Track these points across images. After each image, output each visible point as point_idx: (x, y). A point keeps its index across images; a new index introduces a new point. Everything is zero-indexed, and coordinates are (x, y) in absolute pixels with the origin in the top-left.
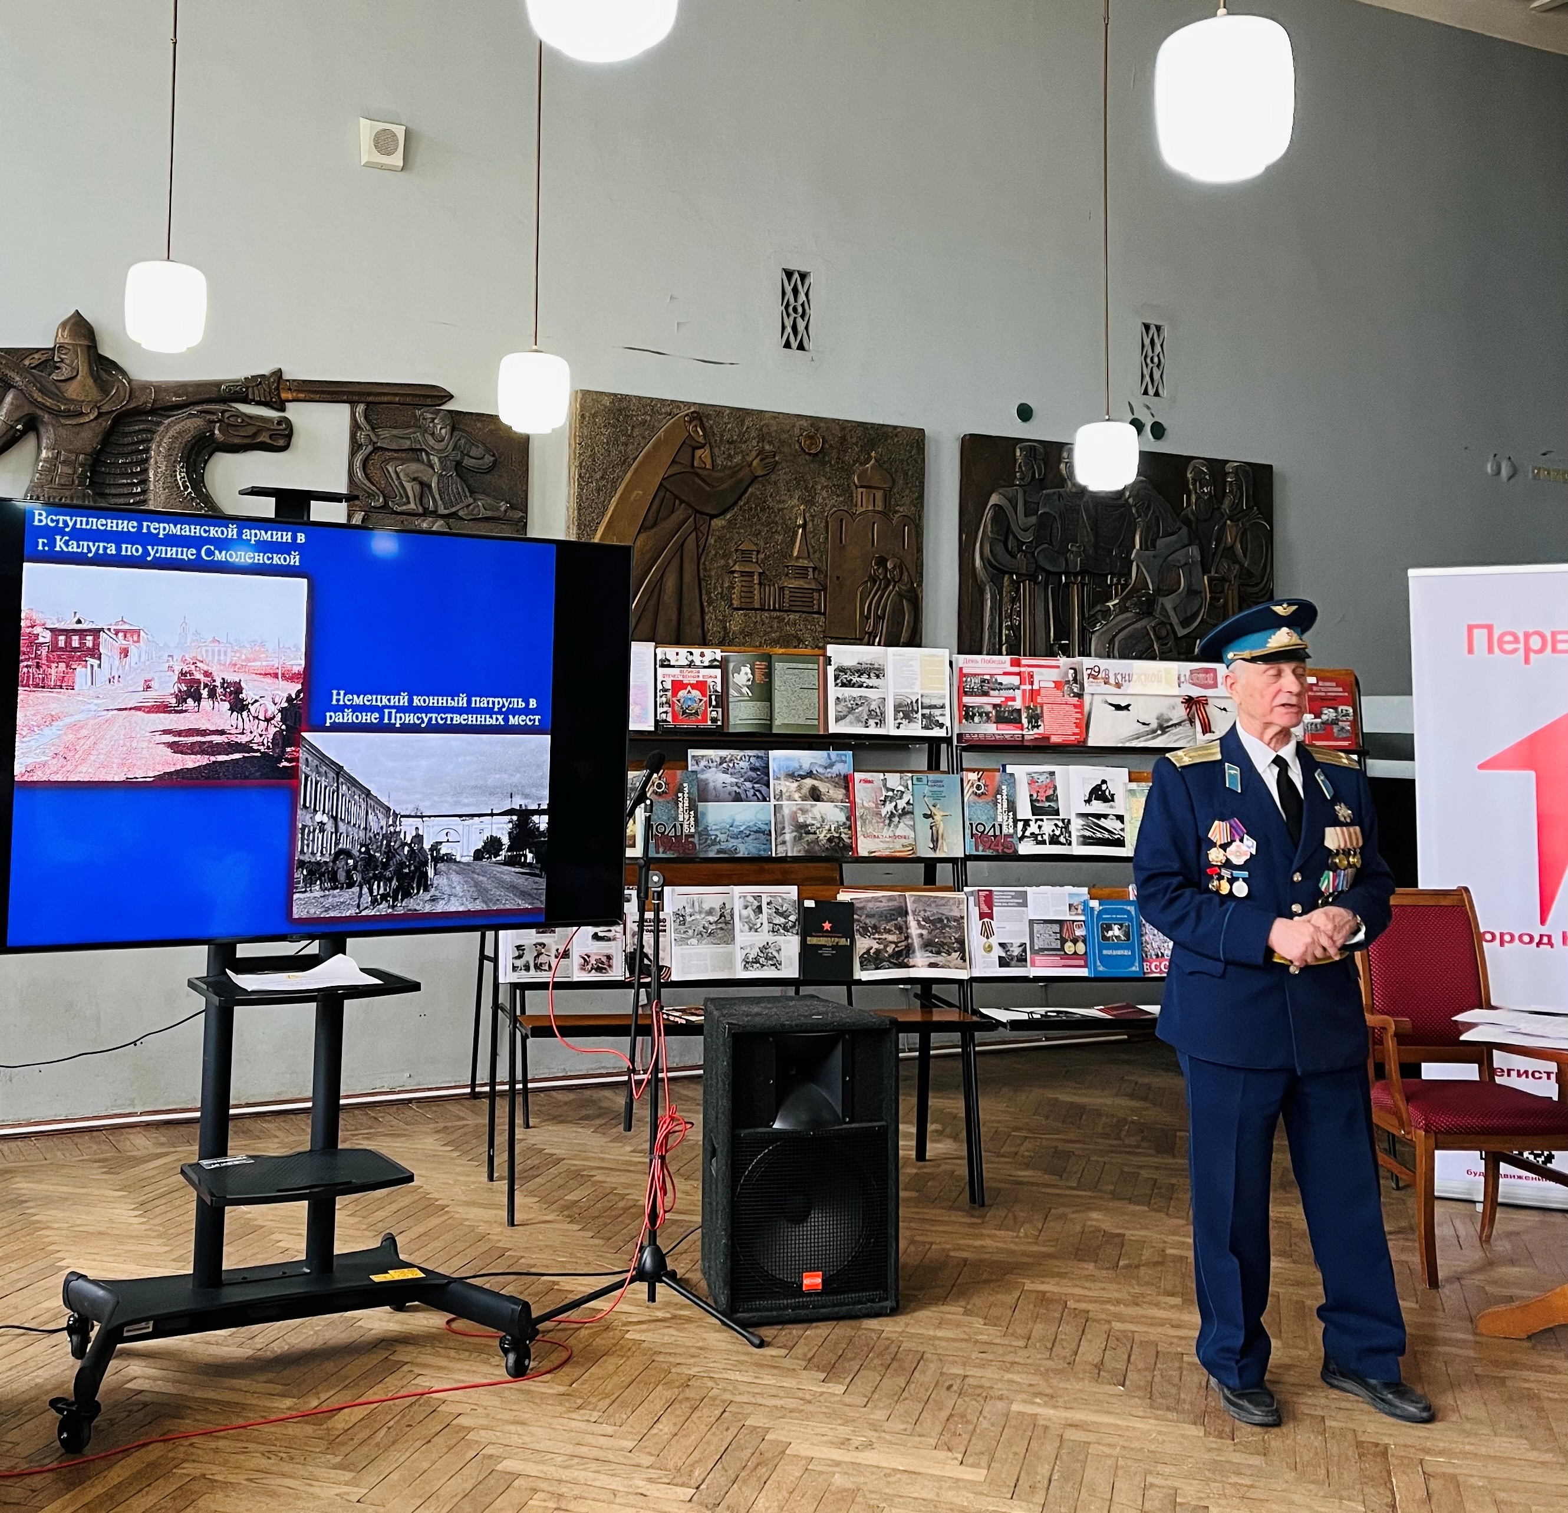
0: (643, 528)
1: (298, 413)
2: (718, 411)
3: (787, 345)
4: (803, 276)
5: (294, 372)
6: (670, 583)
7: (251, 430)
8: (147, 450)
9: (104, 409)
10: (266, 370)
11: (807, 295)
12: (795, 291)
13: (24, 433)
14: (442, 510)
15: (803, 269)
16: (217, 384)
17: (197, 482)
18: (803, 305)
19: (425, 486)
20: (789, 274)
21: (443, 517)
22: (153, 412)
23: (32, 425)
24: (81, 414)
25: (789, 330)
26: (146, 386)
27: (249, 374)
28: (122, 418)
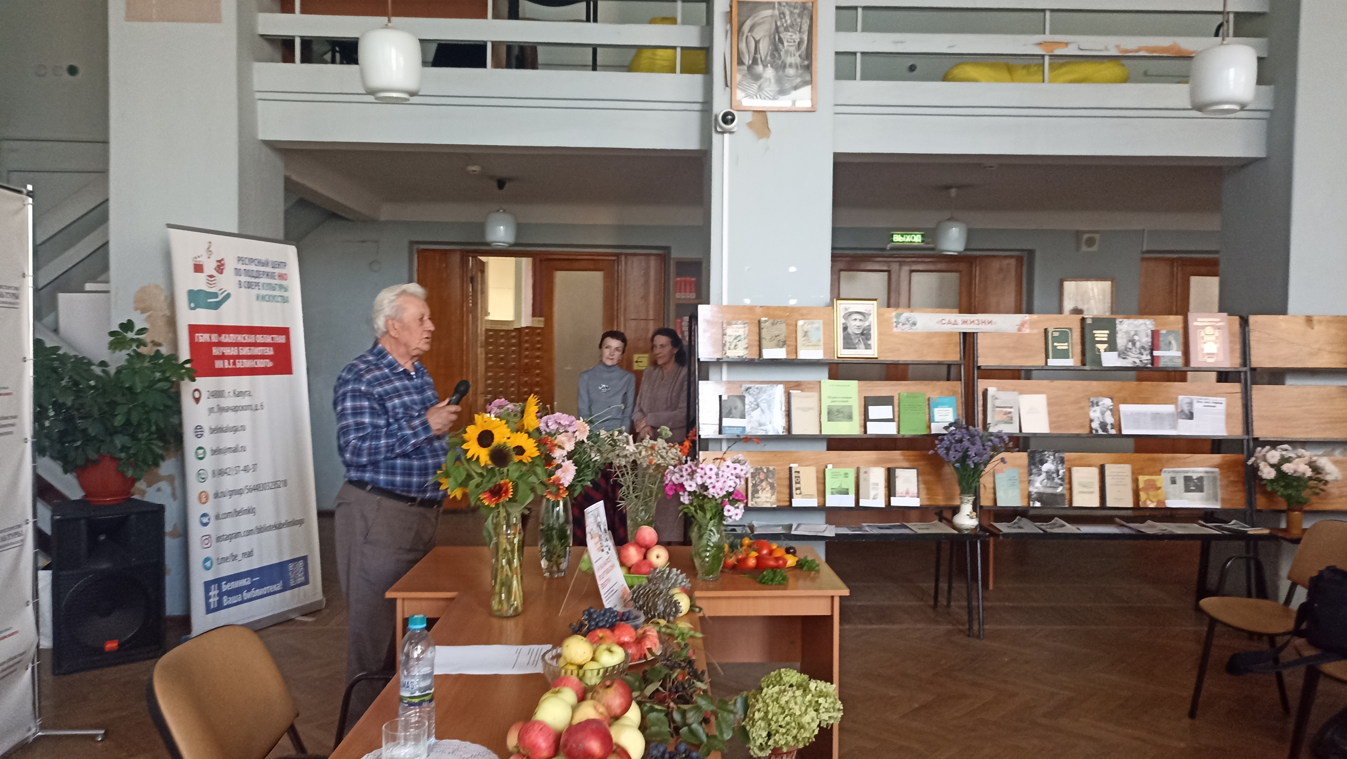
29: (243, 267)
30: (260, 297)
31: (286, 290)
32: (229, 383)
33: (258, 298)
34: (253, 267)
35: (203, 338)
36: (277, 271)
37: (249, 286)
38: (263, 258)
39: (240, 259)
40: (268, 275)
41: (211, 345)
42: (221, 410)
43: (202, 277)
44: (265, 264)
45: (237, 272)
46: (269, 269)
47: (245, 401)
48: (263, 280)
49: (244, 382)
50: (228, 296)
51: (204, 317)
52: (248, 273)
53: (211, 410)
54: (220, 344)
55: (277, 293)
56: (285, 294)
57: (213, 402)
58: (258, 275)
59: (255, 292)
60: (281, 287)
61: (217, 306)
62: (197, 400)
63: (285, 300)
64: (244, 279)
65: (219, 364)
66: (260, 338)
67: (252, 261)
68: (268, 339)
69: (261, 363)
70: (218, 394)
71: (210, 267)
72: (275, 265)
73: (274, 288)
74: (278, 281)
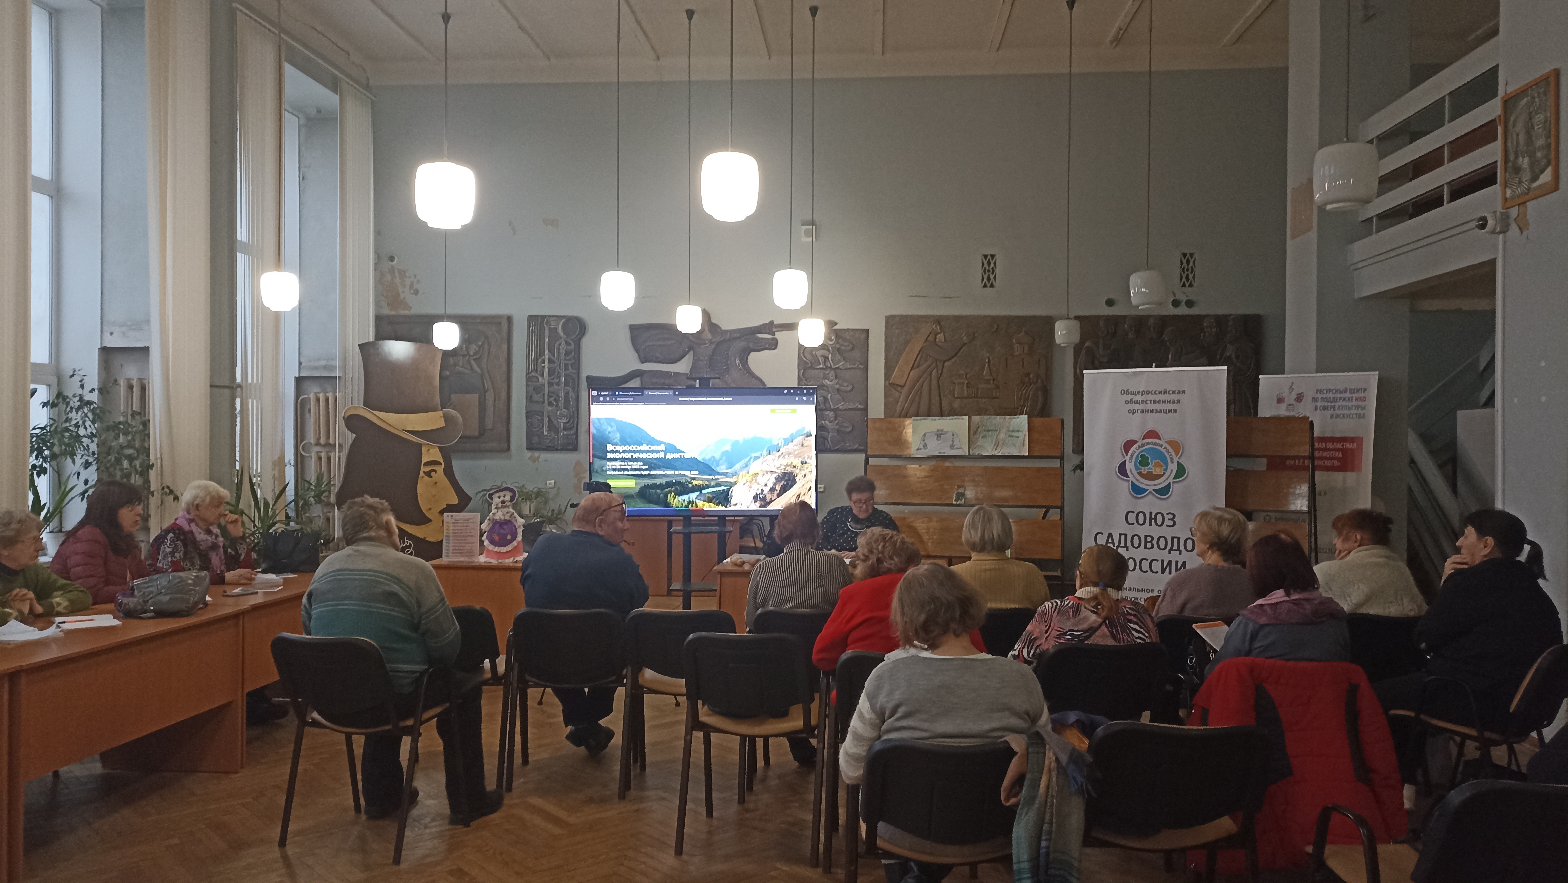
0: (912, 369)
3: (985, 286)
4: (993, 256)
6: (926, 388)
7: (763, 344)
8: (727, 354)
9: (713, 340)
10: (767, 322)
11: (994, 264)
12: (988, 263)
13: (689, 351)
14: (833, 367)
15: (993, 253)
16: (750, 328)
17: (744, 362)
18: (993, 269)
19: (828, 358)
20: (985, 256)
21: (834, 369)
22: (729, 340)
23: (691, 348)
24: (706, 344)
25: (985, 279)
26: (727, 331)
27: (761, 323)
28: (719, 344)
29: (1319, 395)
30: (1334, 416)
31: (1363, 408)
33: (1331, 416)
34: (1332, 395)
36: (1354, 396)
37: (1325, 408)
38: (1342, 388)
39: (1318, 391)
40: (1344, 399)
43: (1282, 406)
44: (1346, 391)
45: (1315, 400)
46: (1348, 395)
48: (1341, 403)
52: (1324, 400)
55: (1353, 411)
56: (1361, 412)
58: (1335, 400)
59: (1329, 413)
60: (1357, 407)
63: (1361, 416)
66: (1330, 445)
67: (1329, 390)
68: (1339, 446)
69: (1328, 464)
71: (1290, 398)
72: (1352, 391)
73: (1349, 409)
74: (1355, 403)
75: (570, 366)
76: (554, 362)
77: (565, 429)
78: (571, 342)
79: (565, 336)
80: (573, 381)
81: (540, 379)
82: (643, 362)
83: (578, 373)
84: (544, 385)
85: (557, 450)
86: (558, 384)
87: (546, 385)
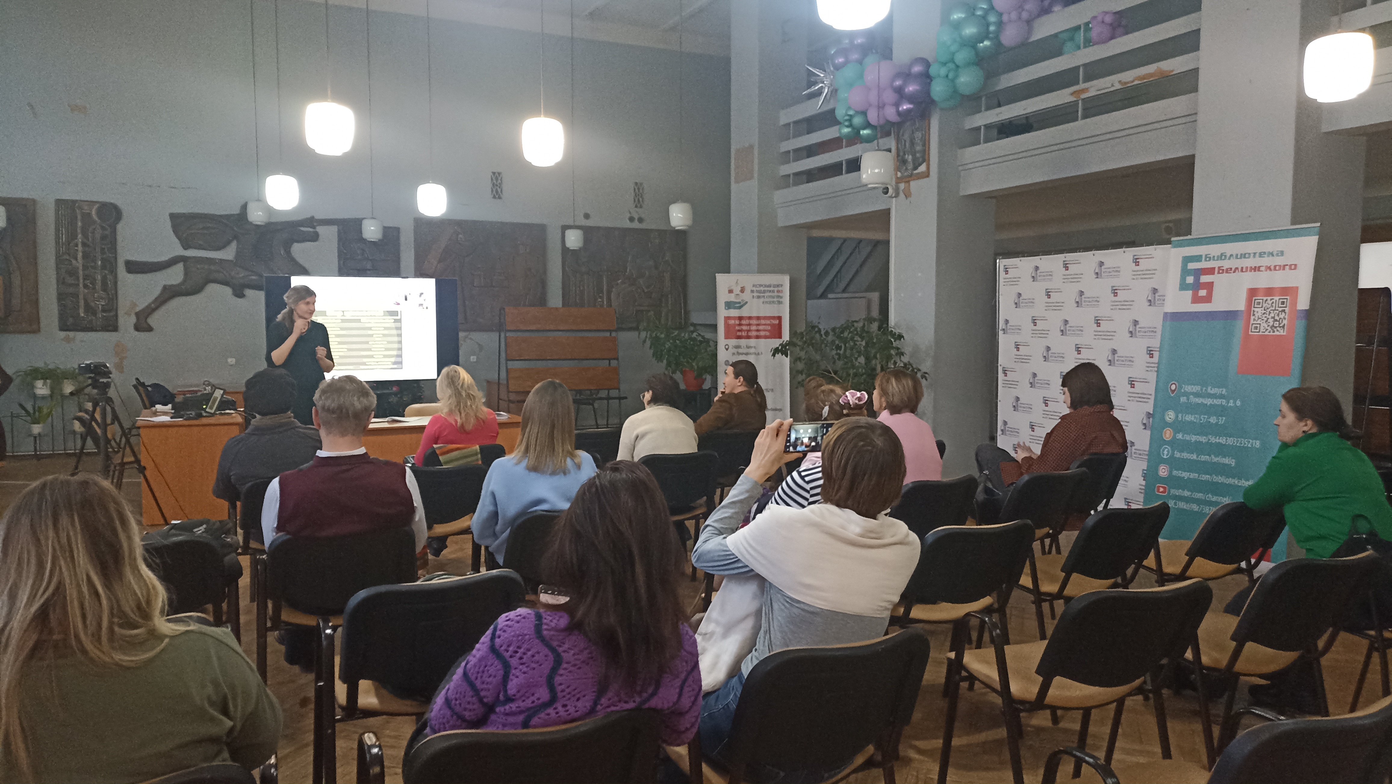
0: (439, 262)
1: (320, 229)
2: (466, 221)
3: (494, 197)
4: (499, 174)
5: (319, 216)
7: (305, 236)
8: (271, 244)
9: (257, 231)
10: (309, 217)
11: (501, 180)
12: (497, 179)
13: (233, 240)
14: (370, 258)
15: (499, 171)
16: (293, 222)
17: (288, 252)
18: (500, 184)
19: (363, 250)
20: (494, 173)
21: (371, 260)
22: (272, 231)
23: (235, 237)
24: (250, 234)
25: (494, 192)
26: (270, 224)
27: (303, 217)
28: (262, 234)
29: (754, 289)
30: (765, 303)
31: (782, 298)
32: (743, 342)
33: (763, 303)
34: (762, 289)
35: (732, 322)
36: (776, 289)
37: (759, 297)
38: (769, 283)
39: (754, 285)
40: (770, 291)
41: (735, 325)
42: (739, 354)
43: (733, 295)
44: (771, 286)
45: (752, 291)
46: (772, 289)
47: (752, 350)
48: (768, 294)
49: (752, 342)
50: (746, 303)
51: (734, 313)
52: (758, 291)
53: (734, 354)
54: (740, 325)
55: (775, 300)
56: (781, 300)
57: (735, 350)
58: (764, 292)
59: (762, 300)
60: (778, 297)
61: (740, 307)
62: (727, 349)
63: (780, 303)
64: (755, 294)
65: (739, 334)
66: (763, 322)
67: (761, 286)
68: (768, 322)
69: (762, 333)
70: (738, 347)
71: (737, 290)
72: (775, 286)
73: (773, 297)
74: (776, 294)
75: (106, 250)
76: (88, 246)
77: (103, 311)
78: (107, 227)
79: (99, 221)
80: (111, 266)
81: (74, 262)
82: (185, 249)
83: (116, 258)
84: (78, 268)
85: (96, 331)
86: (92, 267)
87: (81, 268)
